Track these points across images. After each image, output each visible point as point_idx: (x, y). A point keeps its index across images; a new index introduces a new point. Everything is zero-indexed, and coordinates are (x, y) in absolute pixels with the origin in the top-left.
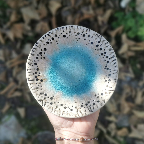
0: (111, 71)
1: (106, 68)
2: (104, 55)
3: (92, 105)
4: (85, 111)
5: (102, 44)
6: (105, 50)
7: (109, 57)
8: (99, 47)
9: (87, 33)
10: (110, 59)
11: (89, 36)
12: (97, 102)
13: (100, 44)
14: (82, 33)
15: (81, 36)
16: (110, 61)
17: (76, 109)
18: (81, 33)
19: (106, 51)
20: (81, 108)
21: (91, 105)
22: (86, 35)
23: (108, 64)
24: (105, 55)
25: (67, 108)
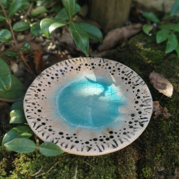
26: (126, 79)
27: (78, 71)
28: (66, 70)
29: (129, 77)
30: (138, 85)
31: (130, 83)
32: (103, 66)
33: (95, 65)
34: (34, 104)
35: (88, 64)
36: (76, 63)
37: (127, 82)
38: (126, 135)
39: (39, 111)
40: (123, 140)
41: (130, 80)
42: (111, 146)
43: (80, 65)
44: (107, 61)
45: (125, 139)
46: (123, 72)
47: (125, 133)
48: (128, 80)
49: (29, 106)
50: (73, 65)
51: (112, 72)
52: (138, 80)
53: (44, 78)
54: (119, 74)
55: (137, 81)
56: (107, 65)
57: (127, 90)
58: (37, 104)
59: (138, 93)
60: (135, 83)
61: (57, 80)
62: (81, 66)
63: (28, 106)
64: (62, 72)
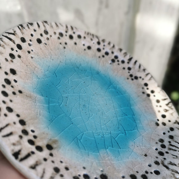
0: (143, 79)
1: (133, 78)
2: (116, 60)
3: (170, 140)
4: (175, 157)
5: (104, 46)
6: (113, 53)
7: (126, 61)
8: (103, 52)
9: (74, 33)
10: (128, 63)
11: (79, 37)
12: (170, 131)
13: (101, 47)
14: (66, 32)
15: (66, 39)
16: (131, 65)
17: (161, 165)
18: (64, 33)
19: (115, 54)
20: (165, 159)
21: (170, 142)
22: (75, 36)
23: (131, 72)
24: (118, 61)
25: (146, 174)
26: (163, 146)
27: (130, 78)
28: (120, 63)
29: (170, 149)
30: (167, 168)
31: (161, 154)
32: (160, 106)
33: (154, 96)
34: (46, 32)
35: (148, 87)
36: (139, 71)
37: (160, 149)
38: (54, 172)
39: (39, 41)
40: (39, 169)
41: (167, 153)
42: (17, 149)
43: (140, 77)
44: (172, 109)
45: (44, 172)
46: (171, 137)
47: (57, 170)
48: (164, 150)
49: (39, 26)
50: (134, 68)
51: (160, 123)
52: (176, 165)
53: (92, 40)
54: (164, 134)
55: (171, 163)
56: (166, 111)
57: (146, 155)
58: (48, 36)
59: (151, 173)
60: (166, 163)
61: (99, 57)
62: (139, 79)
63: (38, 24)
64: (115, 59)
